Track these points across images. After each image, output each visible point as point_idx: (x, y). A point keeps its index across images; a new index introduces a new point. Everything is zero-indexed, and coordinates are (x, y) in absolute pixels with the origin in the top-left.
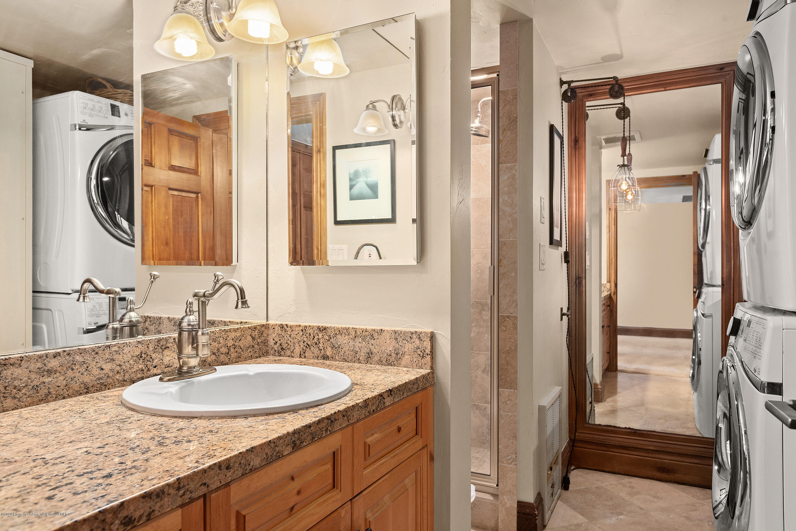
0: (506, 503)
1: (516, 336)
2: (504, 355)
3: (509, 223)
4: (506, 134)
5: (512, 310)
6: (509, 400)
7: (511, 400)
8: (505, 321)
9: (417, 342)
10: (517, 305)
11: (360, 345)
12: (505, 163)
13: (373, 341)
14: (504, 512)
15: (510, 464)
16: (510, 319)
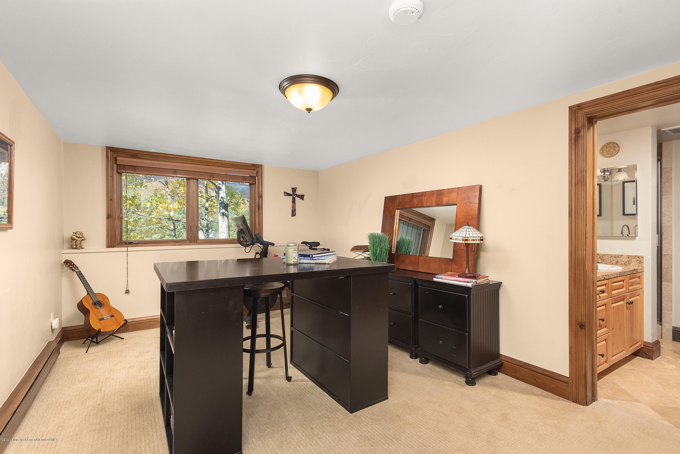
0: (666, 327)
1: (672, 262)
2: (665, 269)
3: (667, 218)
4: (666, 184)
5: (669, 252)
6: (668, 287)
7: (669, 287)
8: (666, 256)
9: (638, 259)
10: (672, 250)
11: (613, 259)
12: (665, 195)
13: (618, 258)
14: (665, 330)
15: (668, 311)
16: (668, 256)
